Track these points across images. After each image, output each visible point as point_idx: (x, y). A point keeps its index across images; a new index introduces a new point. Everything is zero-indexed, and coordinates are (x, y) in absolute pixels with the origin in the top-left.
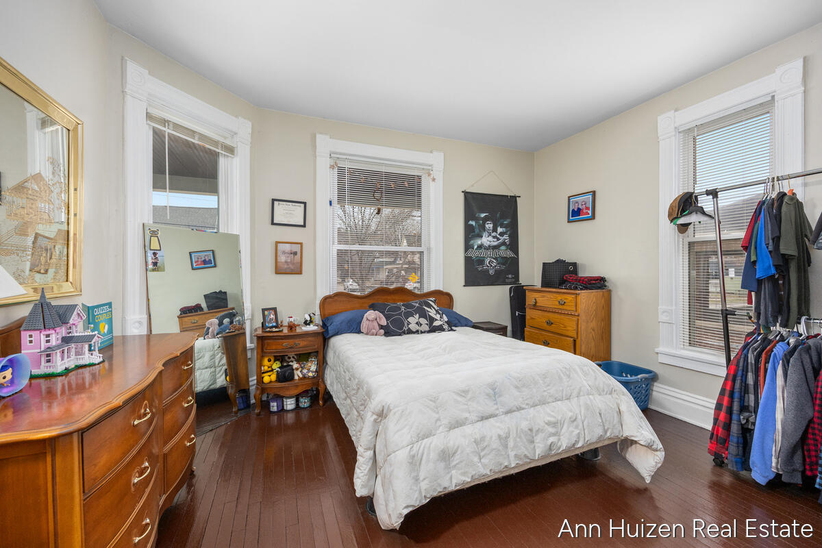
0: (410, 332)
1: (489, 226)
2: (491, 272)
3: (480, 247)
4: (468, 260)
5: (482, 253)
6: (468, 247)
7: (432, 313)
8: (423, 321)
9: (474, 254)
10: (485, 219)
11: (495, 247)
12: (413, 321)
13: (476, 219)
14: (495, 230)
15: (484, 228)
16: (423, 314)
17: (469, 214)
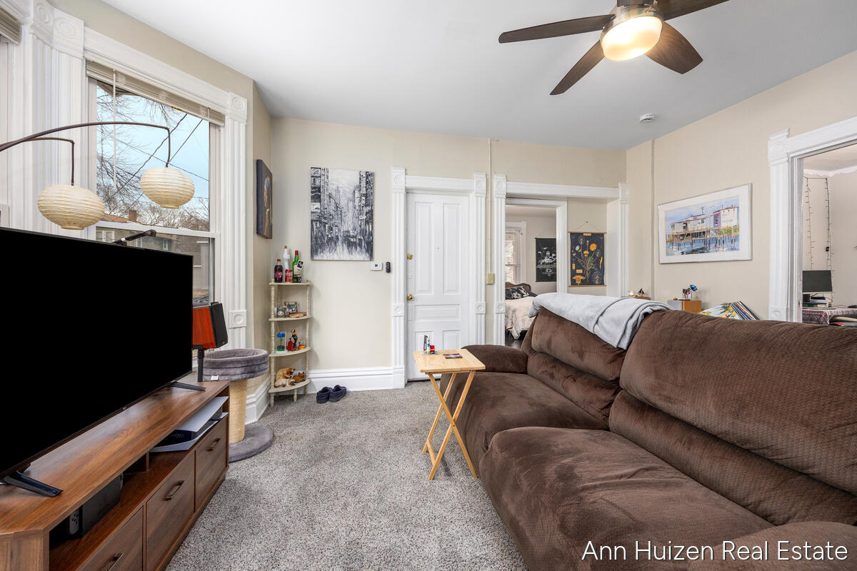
0: (514, 298)
1: (548, 253)
2: (549, 275)
3: (544, 263)
4: (538, 269)
5: (545, 266)
6: (538, 264)
7: (523, 292)
8: (519, 294)
9: (540, 267)
10: (546, 251)
11: (551, 264)
12: (515, 294)
13: (542, 251)
14: (551, 255)
15: (546, 255)
16: (519, 292)
17: (538, 249)
